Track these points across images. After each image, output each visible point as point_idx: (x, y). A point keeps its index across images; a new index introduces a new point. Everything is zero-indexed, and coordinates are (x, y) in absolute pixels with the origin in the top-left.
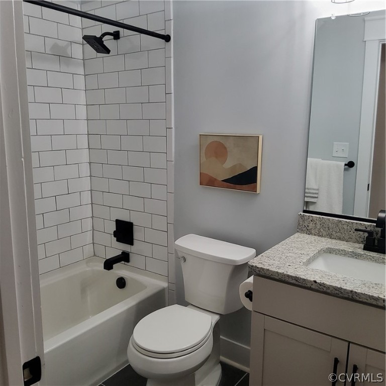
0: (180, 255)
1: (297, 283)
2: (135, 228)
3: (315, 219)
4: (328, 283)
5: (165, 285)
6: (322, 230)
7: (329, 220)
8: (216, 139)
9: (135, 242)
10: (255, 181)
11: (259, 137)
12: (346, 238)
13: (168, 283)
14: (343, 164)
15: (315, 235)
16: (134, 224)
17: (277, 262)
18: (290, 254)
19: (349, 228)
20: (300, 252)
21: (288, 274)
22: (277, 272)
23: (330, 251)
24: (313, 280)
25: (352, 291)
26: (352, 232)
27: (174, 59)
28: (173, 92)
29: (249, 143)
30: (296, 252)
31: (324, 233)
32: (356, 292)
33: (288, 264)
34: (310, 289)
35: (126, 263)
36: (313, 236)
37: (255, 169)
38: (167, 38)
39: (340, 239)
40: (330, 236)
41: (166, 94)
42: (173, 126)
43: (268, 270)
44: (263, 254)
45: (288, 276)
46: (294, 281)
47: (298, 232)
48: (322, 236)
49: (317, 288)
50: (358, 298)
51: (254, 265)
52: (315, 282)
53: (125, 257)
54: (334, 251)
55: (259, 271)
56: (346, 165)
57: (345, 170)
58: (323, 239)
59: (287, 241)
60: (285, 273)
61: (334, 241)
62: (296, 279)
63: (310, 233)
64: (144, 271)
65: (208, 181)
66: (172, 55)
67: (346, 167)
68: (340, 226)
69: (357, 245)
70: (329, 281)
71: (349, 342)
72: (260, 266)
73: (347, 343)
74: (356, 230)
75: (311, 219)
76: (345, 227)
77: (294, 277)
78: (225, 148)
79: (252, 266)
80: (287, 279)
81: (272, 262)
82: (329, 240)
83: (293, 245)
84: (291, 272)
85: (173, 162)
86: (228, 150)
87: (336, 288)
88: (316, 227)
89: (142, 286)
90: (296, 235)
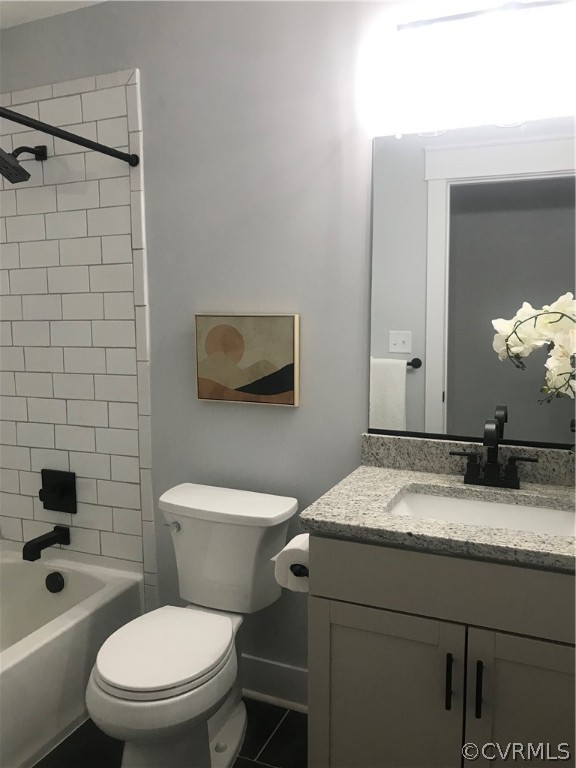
0: (170, 520)
1: (381, 540)
2: (79, 481)
3: (387, 441)
4: (429, 535)
5: (138, 577)
6: (399, 458)
7: (409, 441)
8: (224, 322)
9: (80, 507)
10: (292, 387)
11: (293, 317)
12: (437, 467)
13: (144, 572)
14: (405, 362)
15: (388, 467)
16: (77, 475)
17: (344, 512)
18: (362, 498)
19: (438, 452)
20: (374, 493)
21: (367, 526)
22: (349, 526)
23: (416, 489)
24: (405, 531)
25: (467, 543)
26: (443, 459)
27: (145, 194)
28: (144, 246)
29: (279, 326)
30: (368, 493)
31: (403, 463)
32: (473, 544)
33: (361, 512)
34: (402, 547)
35: (63, 546)
36: (387, 469)
37: (291, 367)
38: (133, 160)
39: (426, 470)
40: (412, 467)
41: (133, 249)
42: (146, 302)
43: (333, 523)
44: (319, 500)
45: (367, 529)
46: (376, 538)
47: (362, 464)
48: (399, 468)
49: (413, 544)
50: (476, 553)
51: (310, 517)
52: (410, 534)
53: (61, 536)
54: (423, 488)
55: (319, 527)
56: (408, 364)
57: (408, 371)
58: (403, 473)
59: (349, 478)
60: (361, 525)
61: (418, 474)
62: (380, 533)
63: (381, 465)
64: (99, 557)
65: (211, 392)
66: (142, 187)
67: (410, 367)
68: (426, 450)
69: (453, 478)
70: (431, 531)
71: (467, 626)
72: (319, 518)
73: (464, 627)
74: (451, 453)
75: (381, 441)
76: (433, 450)
77: (376, 530)
78: (240, 336)
79: (308, 520)
80: (364, 535)
81: (336, 511)
82: (411, 472)
83: (361, 483)
84: (371, 522)
85: (148, 364)
86: (244, 338)
87: (442, 541)
88: (389, 455)
89: (96, 584)
90: (361, 469)
